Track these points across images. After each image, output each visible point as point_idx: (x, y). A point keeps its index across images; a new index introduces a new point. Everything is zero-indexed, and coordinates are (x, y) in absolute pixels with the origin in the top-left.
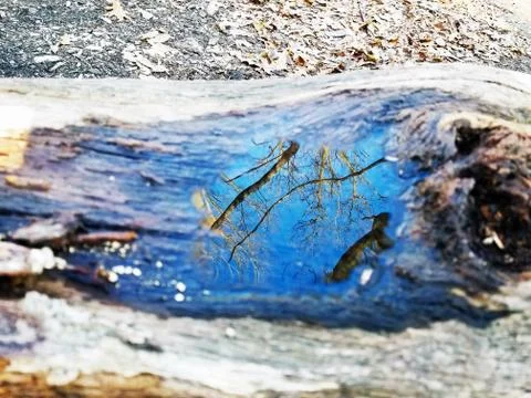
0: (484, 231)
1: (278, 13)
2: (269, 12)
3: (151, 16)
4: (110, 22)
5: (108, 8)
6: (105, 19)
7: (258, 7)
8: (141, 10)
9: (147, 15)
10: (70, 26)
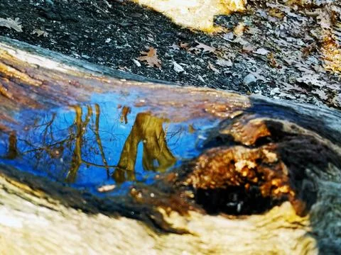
0: (232, 196)
1: (325, 102)
2: (315, 98)
3: (182, 69)
4: (139, 65)
5: (143, 53)
6: (137, 62)
7: (304, 90)
8: (175, 63)
9: (178, 68)
10: (100, 59)
